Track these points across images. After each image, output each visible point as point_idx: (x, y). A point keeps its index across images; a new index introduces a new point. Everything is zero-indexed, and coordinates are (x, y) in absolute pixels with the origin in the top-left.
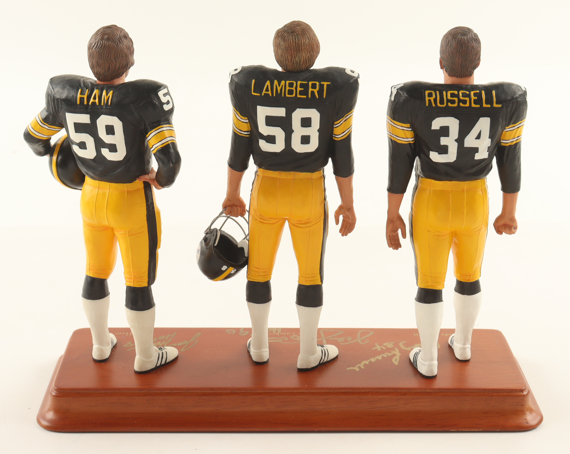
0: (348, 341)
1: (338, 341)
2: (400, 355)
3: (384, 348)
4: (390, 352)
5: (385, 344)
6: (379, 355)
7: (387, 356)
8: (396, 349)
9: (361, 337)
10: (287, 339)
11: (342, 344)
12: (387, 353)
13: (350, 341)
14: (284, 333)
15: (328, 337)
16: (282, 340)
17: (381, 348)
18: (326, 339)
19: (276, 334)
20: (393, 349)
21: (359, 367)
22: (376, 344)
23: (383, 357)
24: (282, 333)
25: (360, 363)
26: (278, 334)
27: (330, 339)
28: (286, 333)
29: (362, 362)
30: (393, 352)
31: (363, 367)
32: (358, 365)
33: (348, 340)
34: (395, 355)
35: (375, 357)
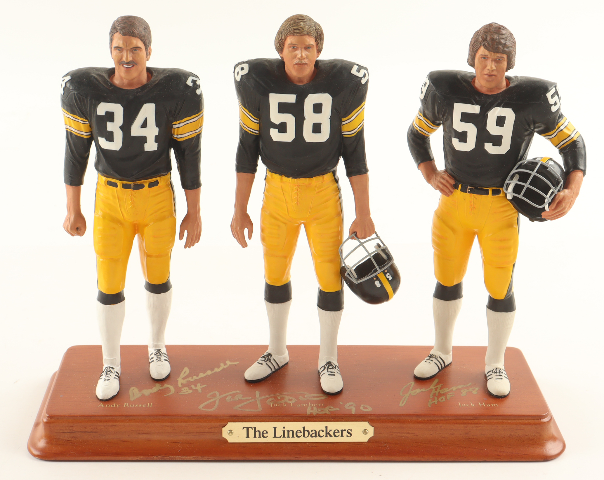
0: (230, 395)
1: (242, 396)
2: (178, 378)
3: (193, 387)
4: (188, 381)
5: (191, 391)
6: (201, 378)
7: (192, 377)
8: (180, 385)
9: (215, 401)
10: (301, 398)
11: (238, 392)
12: (192, 380)
13: (228, 396)
14: (303, 405)
15: (253, 400)
16: (305, 396)
17: (196, 386)
18: (256, 398)
19: (313, 405)
20: (184, 385)
21: (225, 364)
22: (200, 391)
23: (197, 376)
24: (306, 405)
25: (224, 369)
26: (311, 405)
27: (251, 398)
28: (301, 405)
29: (221, 371)
30: (185, 382)
31: (222, 365)
32: (225, 367)
33: (231, 397)
34: (183, 379)
35: (206, 376)
